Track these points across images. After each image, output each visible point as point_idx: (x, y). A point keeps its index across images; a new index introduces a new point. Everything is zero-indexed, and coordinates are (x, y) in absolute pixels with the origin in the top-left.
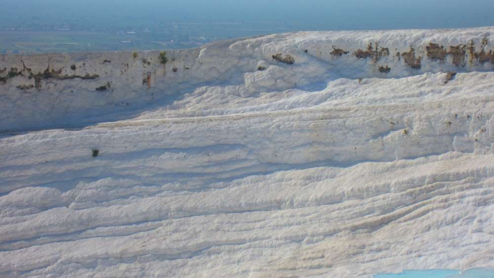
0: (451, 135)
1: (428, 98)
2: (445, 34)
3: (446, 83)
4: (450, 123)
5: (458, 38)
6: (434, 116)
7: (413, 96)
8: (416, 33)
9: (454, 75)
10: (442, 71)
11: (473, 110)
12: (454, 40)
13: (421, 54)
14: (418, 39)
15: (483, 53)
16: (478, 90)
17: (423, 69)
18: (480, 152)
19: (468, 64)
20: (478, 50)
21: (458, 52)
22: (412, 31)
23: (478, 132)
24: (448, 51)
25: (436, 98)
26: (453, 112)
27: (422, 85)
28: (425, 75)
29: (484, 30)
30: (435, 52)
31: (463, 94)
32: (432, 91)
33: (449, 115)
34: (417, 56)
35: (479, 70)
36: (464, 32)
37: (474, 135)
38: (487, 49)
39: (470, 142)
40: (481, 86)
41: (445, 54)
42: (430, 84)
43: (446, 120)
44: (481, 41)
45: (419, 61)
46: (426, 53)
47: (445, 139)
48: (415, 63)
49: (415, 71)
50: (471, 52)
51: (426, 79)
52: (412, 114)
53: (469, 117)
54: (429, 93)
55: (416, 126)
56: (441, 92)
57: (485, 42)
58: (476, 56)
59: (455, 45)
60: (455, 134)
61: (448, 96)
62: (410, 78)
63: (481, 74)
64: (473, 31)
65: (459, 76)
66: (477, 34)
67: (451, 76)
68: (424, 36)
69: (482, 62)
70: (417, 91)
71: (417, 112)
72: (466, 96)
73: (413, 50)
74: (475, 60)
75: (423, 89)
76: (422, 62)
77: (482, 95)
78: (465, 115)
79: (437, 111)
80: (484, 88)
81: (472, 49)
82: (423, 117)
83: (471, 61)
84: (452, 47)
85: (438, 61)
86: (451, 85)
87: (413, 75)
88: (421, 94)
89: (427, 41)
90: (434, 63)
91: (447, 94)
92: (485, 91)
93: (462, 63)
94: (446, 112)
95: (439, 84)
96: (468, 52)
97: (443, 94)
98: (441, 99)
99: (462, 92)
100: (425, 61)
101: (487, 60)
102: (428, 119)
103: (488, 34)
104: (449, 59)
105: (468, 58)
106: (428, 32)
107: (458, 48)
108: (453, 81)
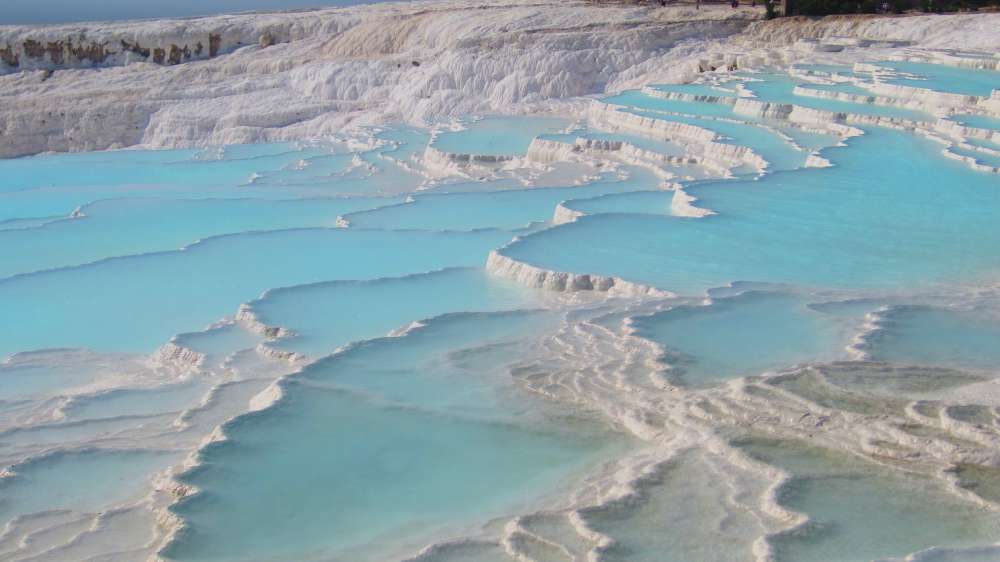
0: (46, 134)
1: (23, 97)
2: (42, 30)
3: (44, 80)
4: (44, 122)
5: (56, 35)
6: (28, 115)
7: (8, 94)
8: (12, 29)
9: (52, 72)
10: (41, 69)
11: (67, 108)
12: (51, 36)
13: (18, 51)
14: (15, 35)
15: (80, 49)
16: (75, 87)
17: (20, 67)
18: (75, 151)
19: (66, 61)
20: (75, 46)
21: (55, 49)
22: (9, 27)
23: (72, 131)
24: (46, 47)
25: (32, 95)
26: (47, 110)
27: (19, 83)
28: (22, 73)
29: (81, 26)
30: (32, 48)
31: (57, 92)
32: (28, 89)
33: (42, 113)
34: (14, 53)
35: (78, 68)
36: (61, 28)
37: (69, 133)
38: (84, 46)
39: (64, 140)
40: (77, 83)
41: (42, 51)
42: (28, 82)
43: (39, 118)
44: (78, 37)
45: (16, 57)
46: (23, 50)
47: (40, 139)
48: (13, 60)
49: (13, 69)
50: (69, 48)
51: (23, 77)
52: (6, 113)
53: (62, 115)
54: (24, 91)
55: (10, 125)
56: (37, 89)
57: (83, 37)
58: (74, 52)
59: (53, 41)
60: (49, 133)
61: (45, 94)
62: (7, 77)
63: (78, 72)
64: (70, 27)
65: (57, 73)
66: (74, 30)
67: (50, 73)
68: (20, 32)
69: (81, 58)
70: (13, 90)
71: (10, 112)
72: (61, 94)
73: (9, 47)
74: (73, 56)
75: (19, 87)
76: (20, 59)
77: (76, 92)
78: (59, 113)
79: (30, 110)
80: (80, 84)
81: (70, 45)
82: (17, 116)
83: (69, 58)
84: (49, 43)
85: (36, 58)
86: (48, 83)
87: (10, 73)
88: (17, 92)
89: (24, 36)
90: (32, 60)
91: (44, 92)
92: (81, 88)
93: (60, 60)
94: (40, 110)
95: (36, 82)
96: (66, 48)
97: (40, 91)
98: (37, 97)
99: (58, 89)
100: (23, 59)
101: (85, 57)
102: (22, 118)
103: (85, 30)
104: (47, 56)
105: (66, 55)
106: (25, 28)
107: (55, 44)
108: (51, 79)
